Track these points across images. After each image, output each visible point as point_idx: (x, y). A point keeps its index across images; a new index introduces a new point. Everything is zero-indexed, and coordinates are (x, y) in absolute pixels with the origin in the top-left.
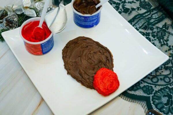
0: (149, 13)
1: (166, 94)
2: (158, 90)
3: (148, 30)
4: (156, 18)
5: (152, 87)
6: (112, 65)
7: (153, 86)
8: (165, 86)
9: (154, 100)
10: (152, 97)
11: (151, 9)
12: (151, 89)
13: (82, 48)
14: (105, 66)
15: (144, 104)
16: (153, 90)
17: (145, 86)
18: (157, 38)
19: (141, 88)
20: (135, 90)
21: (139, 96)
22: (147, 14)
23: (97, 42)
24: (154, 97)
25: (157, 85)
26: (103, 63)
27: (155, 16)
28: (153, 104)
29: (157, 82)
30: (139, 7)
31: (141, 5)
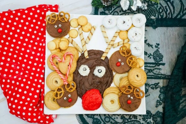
0: (154, 66)
7: (102, 123)
11: (159, 62)
17: (97, 119)
19: (93, 118)
21: (87, 122)
27: (156, 72)
29: (107, 122)
30: (152, 54)
31: (154, 53)
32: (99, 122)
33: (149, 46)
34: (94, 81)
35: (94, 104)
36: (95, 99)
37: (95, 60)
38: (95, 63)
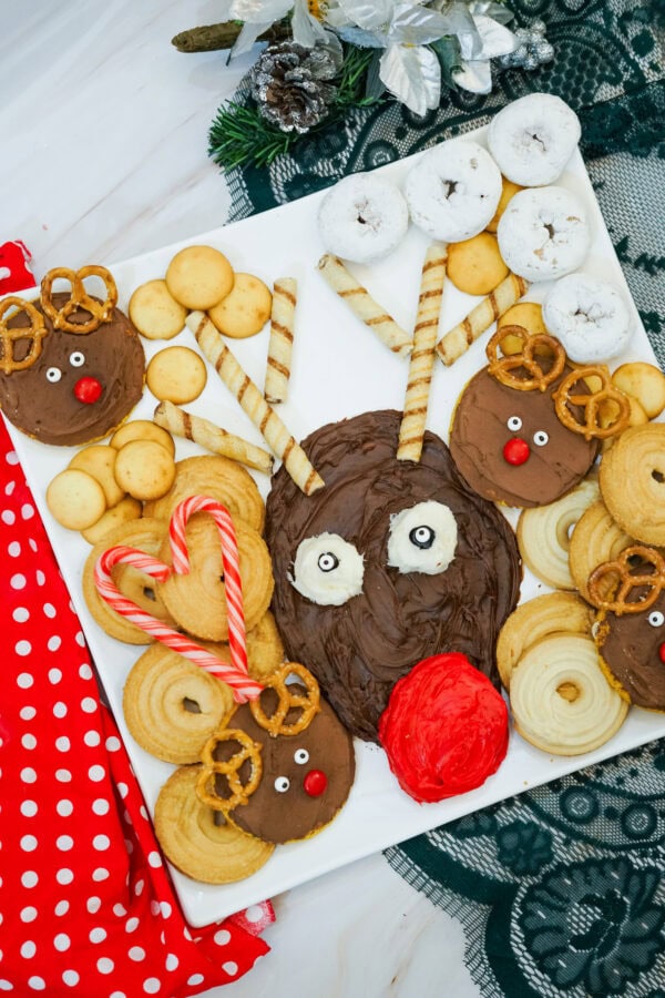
2: (573, 864)
5: (548, 837)
7: (558, 836)
8: (613, 855)
9: (530, 906)
12: (541, 850)
16: (550, 858)
19: (497, 832)
20: (464, 837)
21: (468, 871)
24: (537, 893)
25: (579, 836)
28: (520, 922)
29: (586, 820)
32: (539, 842)
33: (653, 273)
34: (410, 608)
35: (464, 747)
36: (462, 716)
37: (366, 483)
38: (375, 502)
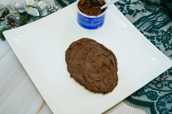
0: (154, 16)
1: (170, 100)
2: (162, 96)
3: (153, 33)
4: (161, 22)
5: (156, 92)
6: (117, 68)
7: (158, 92)
8: (169, 92)
9: (158, 106)
10: (157, 103)
11: (156, 11)
12: (155, 95)
13: (85, 50)
14: (109, 70)
15: (148, 110)
16: (158, 96)
17: (149, 92)
18: (162, 42)
19: (145, 93)
20: (139, 96)
21: (143, 101)
22: (152, 16)
23: (101, 44)
24: (159, 103)
25: (161, 91)
26: (107, 67)
27: (160, 19)
28: (157, 110)
29: (162, 87)
30: (144, 9)
31: (146, 7)
